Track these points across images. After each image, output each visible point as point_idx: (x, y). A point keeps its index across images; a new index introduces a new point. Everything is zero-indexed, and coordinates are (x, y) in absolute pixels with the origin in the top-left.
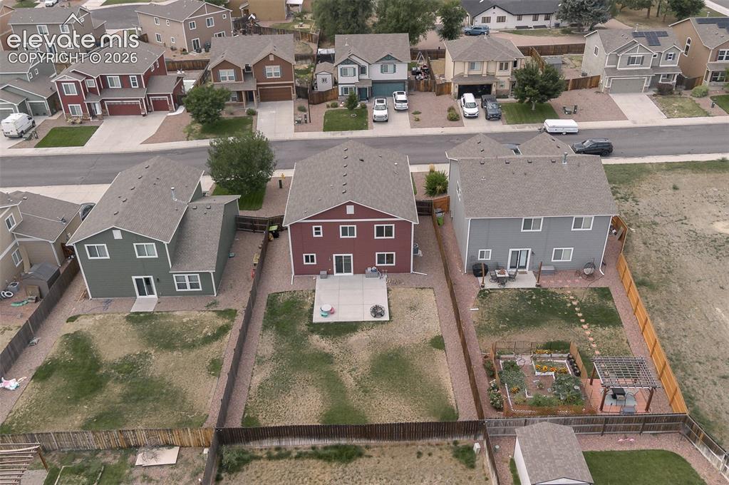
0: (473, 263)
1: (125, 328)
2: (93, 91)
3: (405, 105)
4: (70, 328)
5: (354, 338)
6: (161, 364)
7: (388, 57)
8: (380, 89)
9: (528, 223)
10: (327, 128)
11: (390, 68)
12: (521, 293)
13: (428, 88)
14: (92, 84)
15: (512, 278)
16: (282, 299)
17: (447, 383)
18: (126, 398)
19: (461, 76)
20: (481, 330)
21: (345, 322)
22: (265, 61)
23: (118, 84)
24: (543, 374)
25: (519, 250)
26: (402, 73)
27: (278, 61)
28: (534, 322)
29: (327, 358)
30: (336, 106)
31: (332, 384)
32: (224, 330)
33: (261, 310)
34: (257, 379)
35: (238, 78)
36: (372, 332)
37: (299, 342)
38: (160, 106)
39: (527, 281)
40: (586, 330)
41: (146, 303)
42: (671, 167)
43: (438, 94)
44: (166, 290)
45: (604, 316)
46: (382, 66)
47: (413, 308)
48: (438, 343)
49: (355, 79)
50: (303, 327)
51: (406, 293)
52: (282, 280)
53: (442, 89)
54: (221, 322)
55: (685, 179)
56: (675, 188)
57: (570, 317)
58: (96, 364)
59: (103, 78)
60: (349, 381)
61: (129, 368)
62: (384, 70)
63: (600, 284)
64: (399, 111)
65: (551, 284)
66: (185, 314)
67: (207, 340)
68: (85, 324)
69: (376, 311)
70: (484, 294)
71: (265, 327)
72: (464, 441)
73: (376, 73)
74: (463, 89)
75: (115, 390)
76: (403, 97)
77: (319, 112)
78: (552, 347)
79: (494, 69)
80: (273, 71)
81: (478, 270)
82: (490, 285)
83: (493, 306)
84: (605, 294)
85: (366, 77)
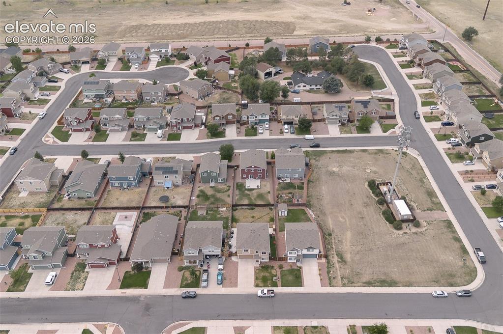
1: (210, 189)
2: (179, 123)
3: (268, 128)
4: (199, 189)
5: (254, 191)
6: (219, 195)
7: (263, 114)
8: (261, 122)
9: (288, 170)
10: (246, 135)
11: (264, 116)
12: (287, 183)
13: (276, 120)
14: (180, 121)
15: (285, 180)
16: (239, 184)
17: (270, 199)
18: (214, 201)
19: (284, 119)
20: (277, 190)
21: (252, 189)
22: (228, 114)
23: (186, 120)
24: (286, 198)
25: (287, 174)
26: (267, 118)
27: (232, 114)
28: (287, 189)
29: (249, 195)
30: (248, 127)
31: (250, 199)
32: (229, 190)
33: (235, 186)
34: (236, 198)
35: (220, 119)
36: (257, 190)
37: (243, 192)
38: (197, 126)
39: (288, 181)
40: (297, 190)
41: (212, 184)
42: (333, 151)
44: (216, 181)
45: (301, 188)
47: (265, 186)
48: (269, 192)
49: (254, 120)
50: (244, 189)
51: (264, 183)
52: (239, 180)
53: (279, 122)
54: (228, 188)
55: (334, 155)
56: (330, 158)
57: (295, 188)
58: (207, 195)
59: (182, 119)
60: (253, 199)
61: (213, 196)
62: (262, 117)
63: (303, 182)
64: (266, 130)
65: (293, 181)
66: (221, 186)
67: (226, 191)
68: (202, 188)
69: (258, 186)
70: (279, 183)
71: (237, 189)
72: (271, 207)
73: (260, 118)
74: (285, 123)
75: (212, 199)
76: (267, 126)
77: (244, 128)
78: (289, 193)
79: (294, 117)
80: (230, 117)
81: (279, 178)
82: (280, 181)
83: (281, 186)
84: (303, 183)
85: (256, 119)
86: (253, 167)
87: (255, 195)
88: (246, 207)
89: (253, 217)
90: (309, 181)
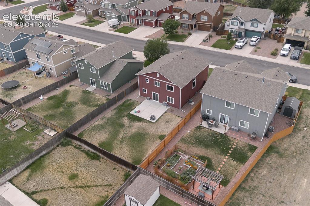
0: (204, 114)
1: (80, 93)
2: (140, 15)
3: (254, 43)
4: (68, 88)
5: (139, 124)
6: (78, 107)
7: (255, 20)
8: (248, 34)
9: (228, 104)
10: (213, 46)
11: (256, 25)
12: (214, 134)
13: (275, 38)
15: (216, 126)
16: (129, 102)
17: (150, 152)
18: (61, 113)
19: (291, 35)
20: (182, 140)
21: (140, 117)
22: (202, 13)
23: (149, 14)
24: (186, 165)
25: (225, 115)
26: (261, 28)
27: (207, 14)
28: (207, 146)
29: (122, 126)
30: (225, 37)
31: (115, 135)
33: (120, 103)
34: (96, 123)
35: (189, 19)
36: (145, 124)
37: (120, 117)
39: (221, 130)
40: (226, 159)
41: (91, 88)
43: (278, 42)
45: (241, 157)
46: (251, 23)
47: (167, 122)
48: (162, 137)
49: (237, 27)
50: (126, 114)
51: (170, 116)
53: (280, 40)
57: (224, 151)
58: (64, 101)
59: (145, 11)
60: (121, 136)
61: (70, 105)
63: (255, 144)
64: (251, 45)
65: (231, 135)
66: (98, 96)
68: (72, 89)
69: (153, 118)
70: (199, 128)
71: (116, 109)
72: (132, 172)
73: (248, 26)
77: (218, 38)
79: (309, 34)
80: (204, 18)
81: (206, 118)
82: (204, 125)
83: (198, 133)
84: (253, 149)
85: (242, 27)
86: (158, 75)
87: (134, 130)
88: (87, 148)
89: (73, 177)
90: (271, 149)
